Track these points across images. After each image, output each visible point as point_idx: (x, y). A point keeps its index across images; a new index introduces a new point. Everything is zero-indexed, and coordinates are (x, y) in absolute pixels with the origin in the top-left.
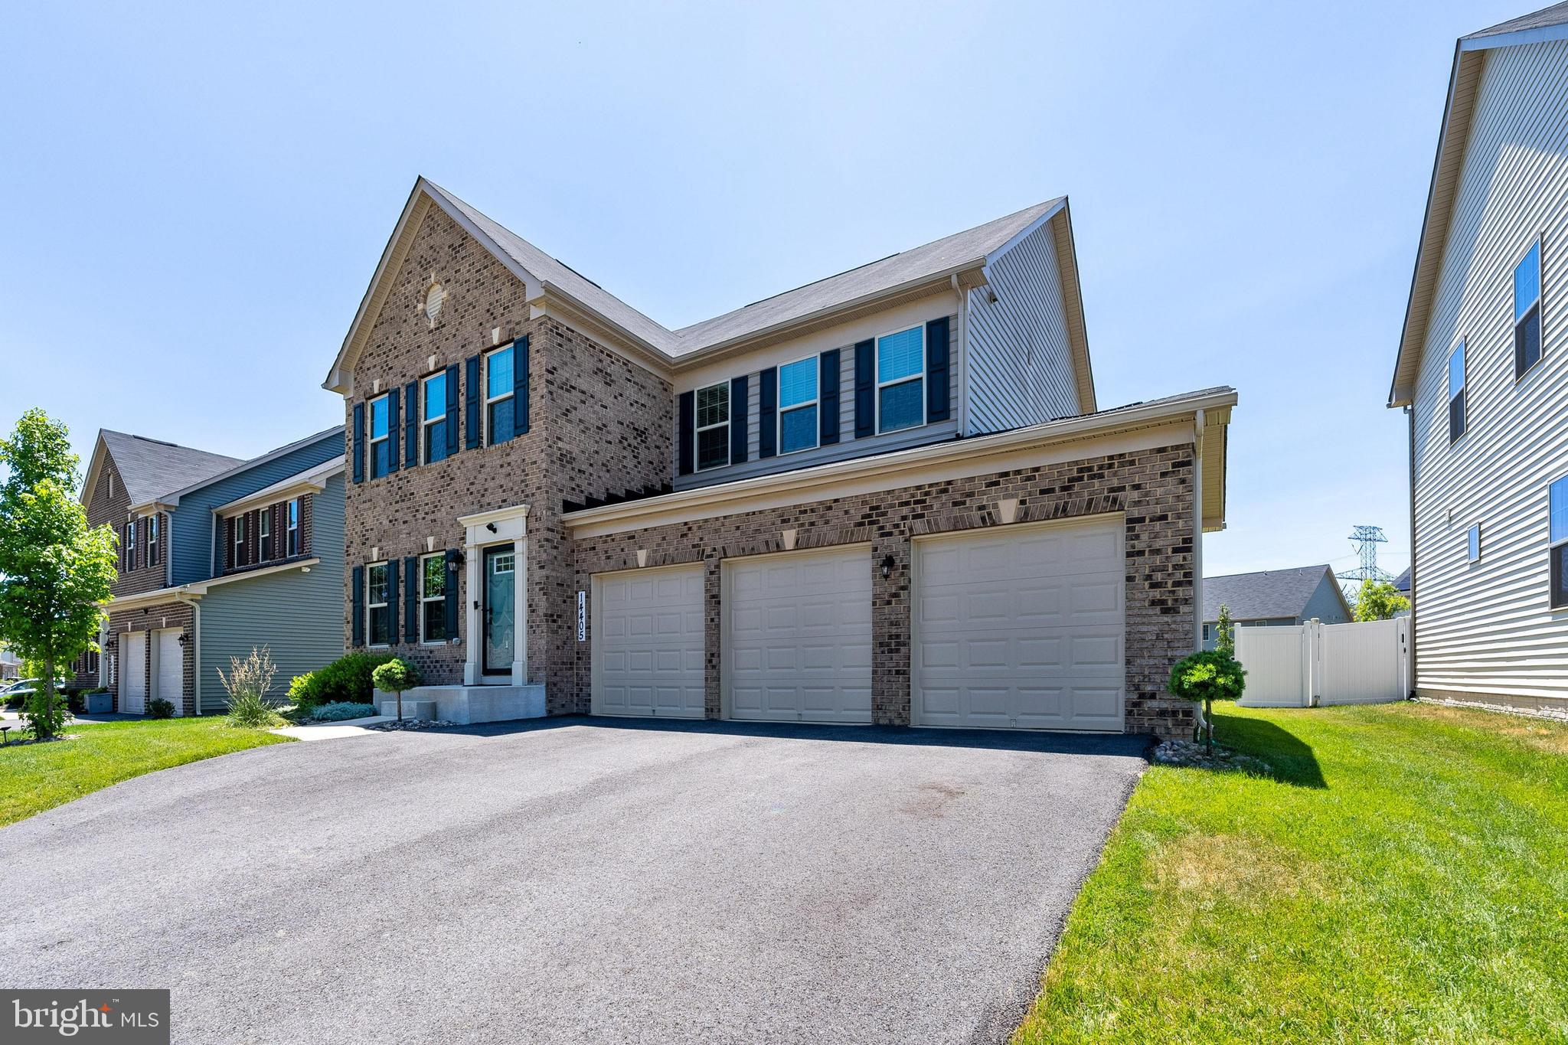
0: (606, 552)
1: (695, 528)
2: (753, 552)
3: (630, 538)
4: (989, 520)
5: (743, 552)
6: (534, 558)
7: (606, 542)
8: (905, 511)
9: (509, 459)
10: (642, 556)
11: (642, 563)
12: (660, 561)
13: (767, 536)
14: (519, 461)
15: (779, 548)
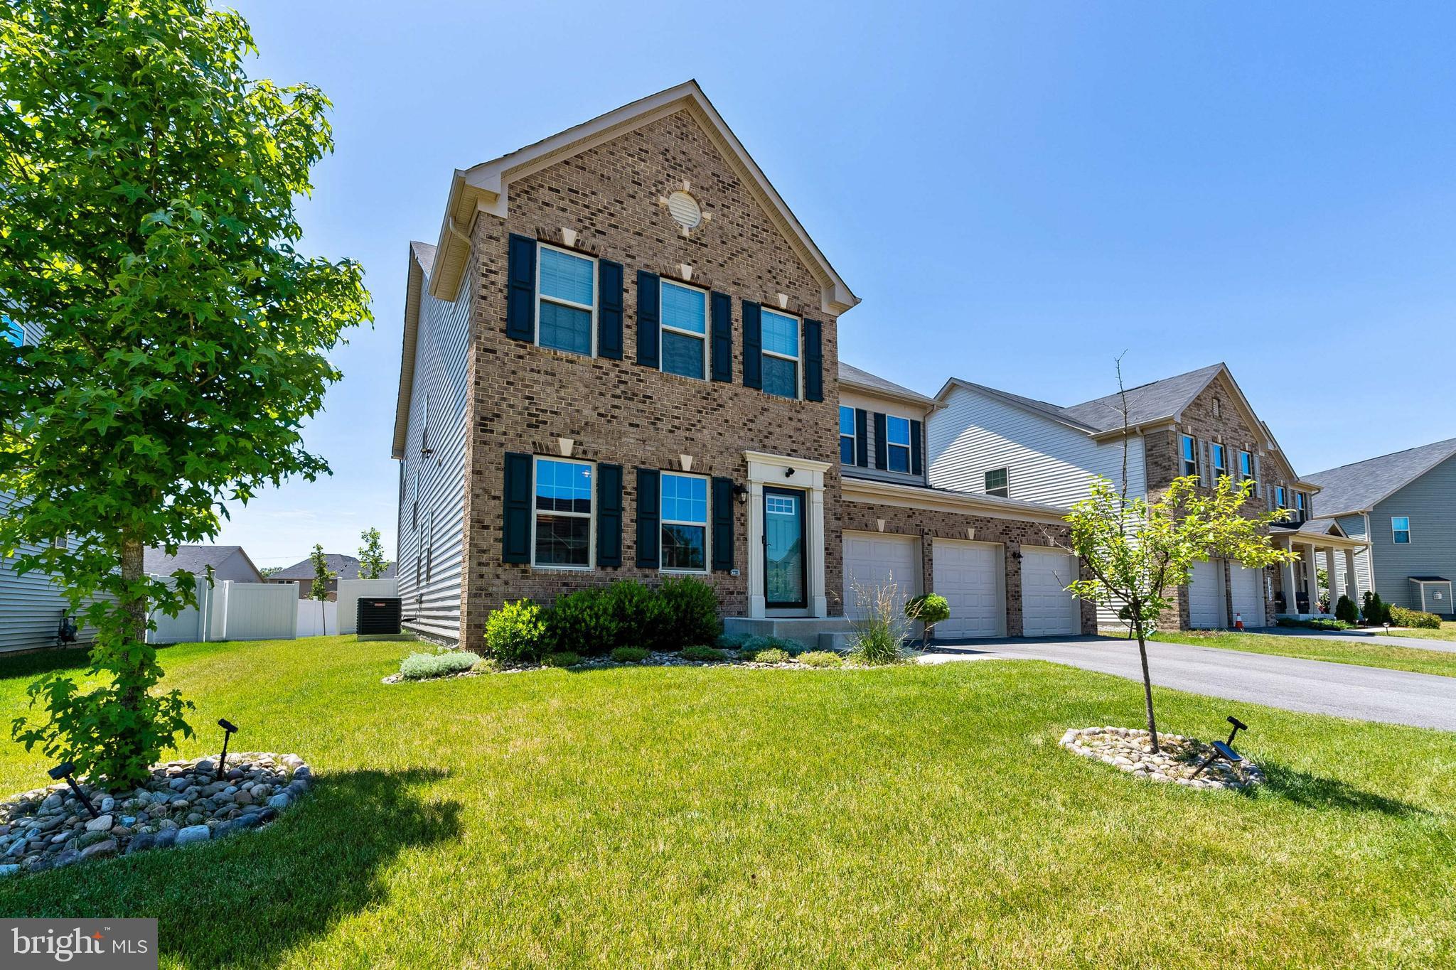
0: (849, 514)
1: (917, 513)
2: (952, 537)
3: (869, 508)
4: (1046, 544)
5: (947, 536)
6: (830, 509)
7: (849, 506)
8: (1019, 531)
9: (800, 416)
10: (881, 524)
11: (881, 528)
12: (893, 530)
13: (960, 529)
14: (811, 422)
15: (966, 537)
